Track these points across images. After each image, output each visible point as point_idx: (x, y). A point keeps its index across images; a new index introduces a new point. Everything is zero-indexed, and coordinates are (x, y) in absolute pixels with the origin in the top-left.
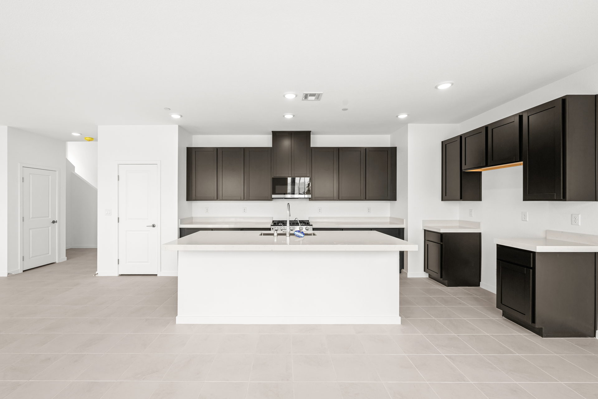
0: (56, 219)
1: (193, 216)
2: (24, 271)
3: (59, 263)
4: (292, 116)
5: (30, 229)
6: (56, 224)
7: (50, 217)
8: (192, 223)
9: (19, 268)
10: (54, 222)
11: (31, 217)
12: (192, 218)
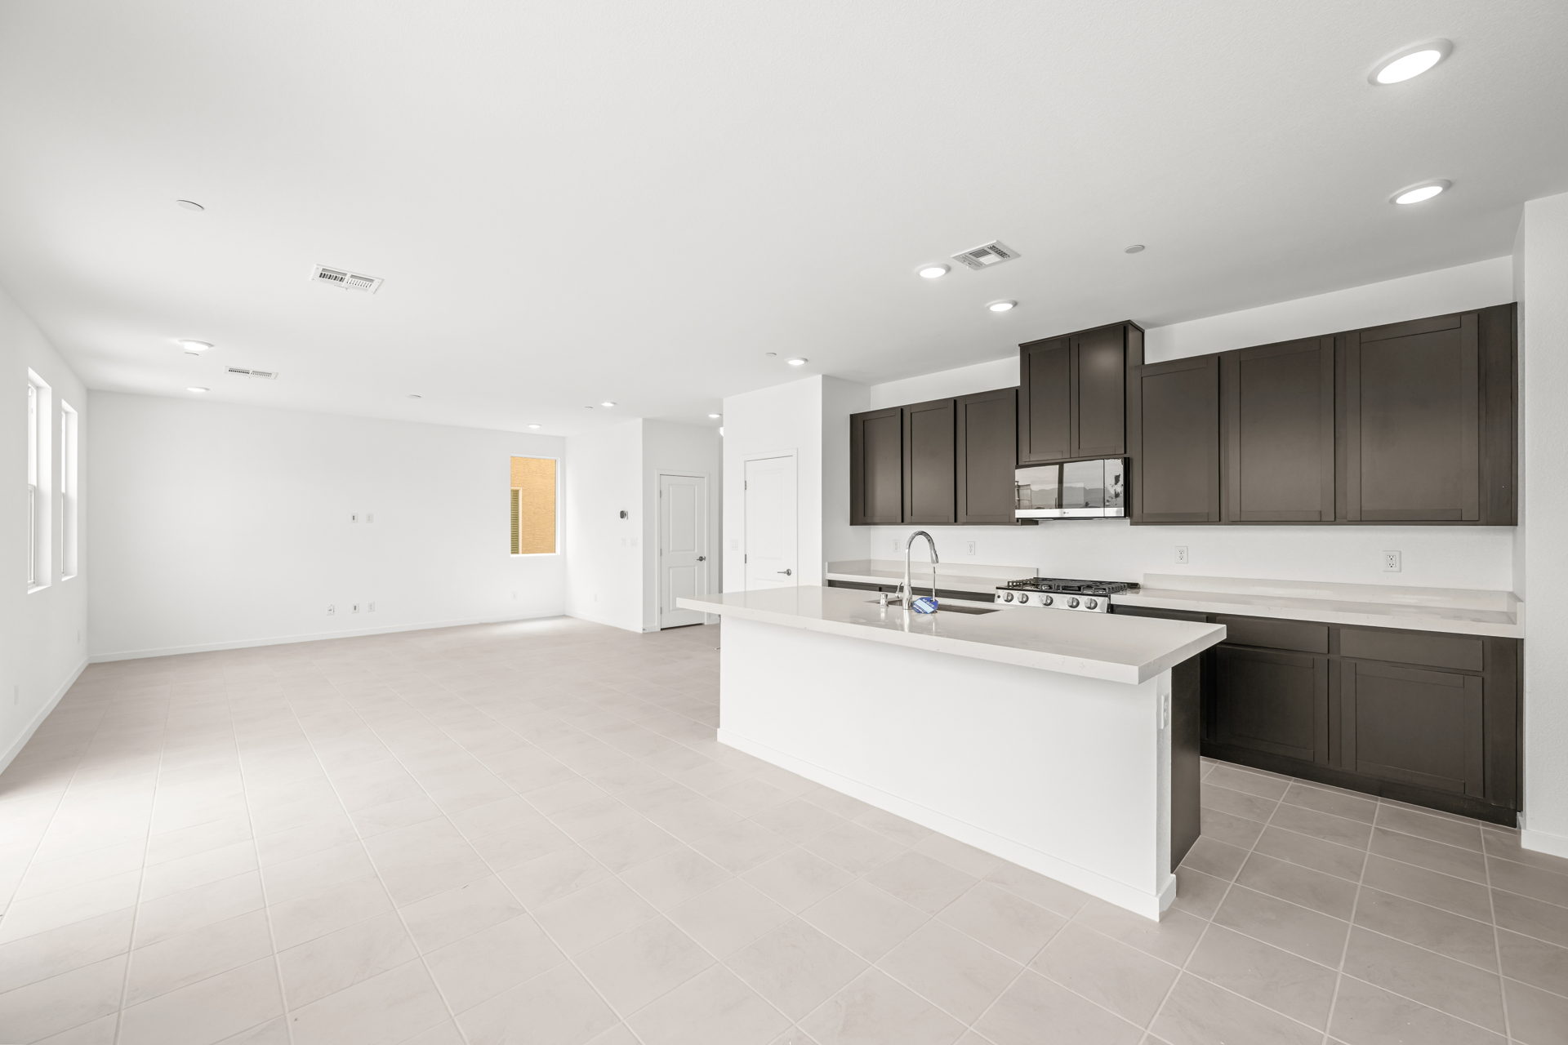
0: (705, 555)
1: (872, 558)
2: (662, 629)
3: (709, 626)
4: (1010, 306)
5: (670, 568)
6: (705, 563)
7: (696, 551)
8: (868, 573)
9: (656, 624)
10: (701, 559)
11: (671, 549)
12: (869, 561)
